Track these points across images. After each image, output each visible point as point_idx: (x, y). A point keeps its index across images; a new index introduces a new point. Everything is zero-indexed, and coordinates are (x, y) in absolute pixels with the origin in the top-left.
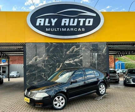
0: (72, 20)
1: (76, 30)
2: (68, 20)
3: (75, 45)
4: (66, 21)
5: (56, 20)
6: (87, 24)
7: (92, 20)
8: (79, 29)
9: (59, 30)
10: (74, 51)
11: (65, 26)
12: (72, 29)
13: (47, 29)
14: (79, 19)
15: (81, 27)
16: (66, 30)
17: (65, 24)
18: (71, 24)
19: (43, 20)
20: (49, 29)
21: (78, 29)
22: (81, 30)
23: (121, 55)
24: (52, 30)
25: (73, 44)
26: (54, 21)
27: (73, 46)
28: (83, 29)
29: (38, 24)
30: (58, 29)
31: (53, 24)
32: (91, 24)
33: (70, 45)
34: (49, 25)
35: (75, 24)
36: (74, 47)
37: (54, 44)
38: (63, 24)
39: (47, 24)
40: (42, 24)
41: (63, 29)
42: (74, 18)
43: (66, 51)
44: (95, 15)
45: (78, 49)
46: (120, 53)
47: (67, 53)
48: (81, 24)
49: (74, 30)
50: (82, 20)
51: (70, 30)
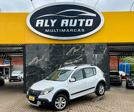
0: (71, 21)
1: (75, 30)
2: (67, 21)
3: (75, 46)
4: (65, 22)
5: (55, 20)
6: (87, 25)
7: (92, 21)
8: (79, 30)
9: (59, 31)
10: (74, 52)
11: (64, 27)
12: (71, 30)
13: (46, 30)
14: (79, 20)
15: (81, 28)
16: (66, 30)
17: (64, 24)
18: (71, 25)
19: (42, 21)
20: (49, 30)
21: (77, 30)
22: (81, 30)
23: (125, 56)
24: (52, 31)
25: (72, 45)
26: (53, 22)
27: (72, 47)
28: (83, 30)
29: (37, 25)
30: (57, 30)
31: (53, 25)
32: (91, 25)
33: (69, 46)
34: (49, 26)
35: (75, 25)
36: (74, 48)
37: (53, 45)
38: (62, 25)
39: (46, 25)
40: (41, 26)
41: (62, 30)
42: (74, 19)
43: (66, 53)
44: (95, 15)
45: (78, 50)
46: (123, 54)
47: (67, 54)
48: (81, 25)
49: (73, 31)
50: (82, 21)
51: (70, 30)
